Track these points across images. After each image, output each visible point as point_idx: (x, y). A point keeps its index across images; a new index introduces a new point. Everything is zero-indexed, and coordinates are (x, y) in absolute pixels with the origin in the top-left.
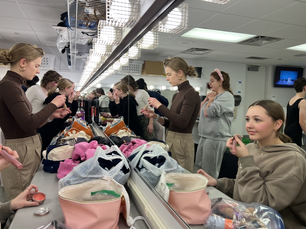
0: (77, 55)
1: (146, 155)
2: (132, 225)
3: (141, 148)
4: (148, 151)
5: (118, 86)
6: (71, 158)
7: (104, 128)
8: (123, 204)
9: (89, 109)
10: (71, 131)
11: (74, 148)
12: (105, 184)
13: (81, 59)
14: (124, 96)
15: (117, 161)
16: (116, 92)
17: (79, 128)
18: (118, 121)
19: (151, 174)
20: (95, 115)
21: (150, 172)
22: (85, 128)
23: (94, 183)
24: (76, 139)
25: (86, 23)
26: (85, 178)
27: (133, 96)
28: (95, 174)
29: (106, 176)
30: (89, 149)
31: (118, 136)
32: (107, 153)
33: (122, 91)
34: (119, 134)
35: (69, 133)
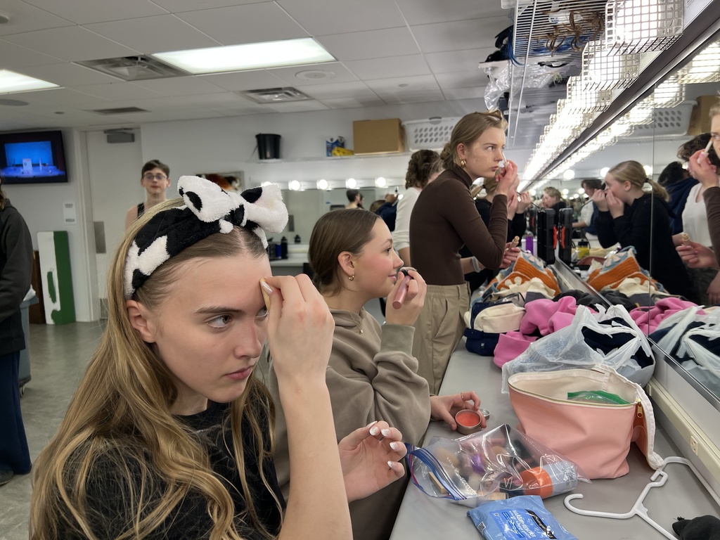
0: (523, 111)
1: (696, 331)
2: (660, 467)
3: (683, 316)
4: (703, 324)
5: (619, 174)
6: (518, 331)
7: (584, 273)
8: (639, 420)
9: (547, 230)
10: (512, 278)
11: (525, 311)
12: (598, 379)
13: (531, 119)
14: (633, 196)
15: (622, 339)
16: (613, 188)
17: (528, 273)
18: (620, 257)
19: (708, 375)
20: (563, 244)
21: (708, 371)
22: (542, 274)
23: (575, 375)
24: (524, 295)
25: (549, 44)
26: (556, 364)
27: (661, 195)
28: (575, 358)
29: (600, 364)
30: (558, 312)
31: (621, 292)
32: (600, 321)
33: (629, 184)
34: (622, 287)
35: (508, 282)
